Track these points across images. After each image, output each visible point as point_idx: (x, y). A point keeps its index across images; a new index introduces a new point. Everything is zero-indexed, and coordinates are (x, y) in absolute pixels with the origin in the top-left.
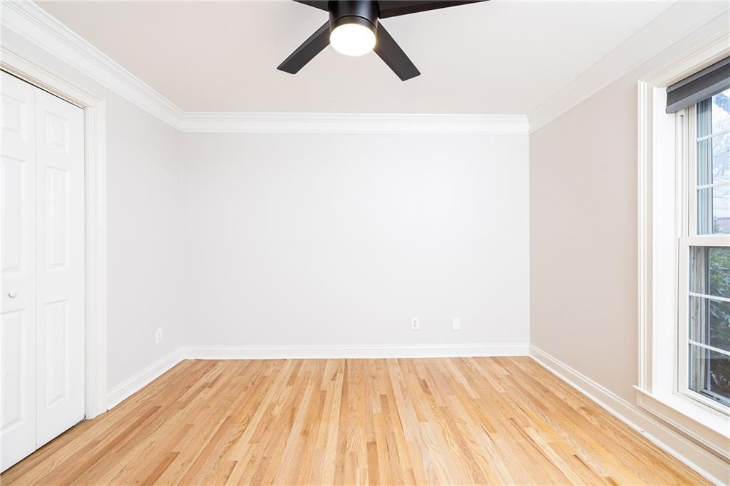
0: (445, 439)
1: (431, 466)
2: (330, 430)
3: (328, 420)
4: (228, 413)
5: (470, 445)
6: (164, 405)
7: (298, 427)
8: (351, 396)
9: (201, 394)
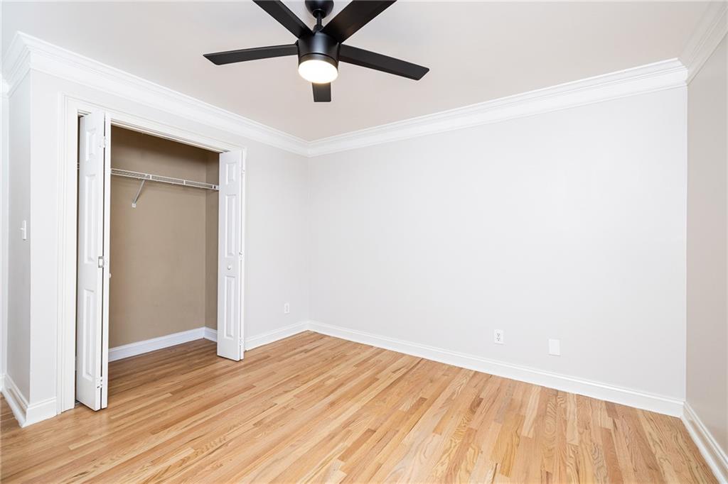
0: (442, 456)
1: (402, 470)
2: (352, 408)
3: (357, 402)
4: (300, 373)
5: (461, 473)
6: (273, 356)
7: (332, 397)
8: (396, 389)
9: (297, 356)
